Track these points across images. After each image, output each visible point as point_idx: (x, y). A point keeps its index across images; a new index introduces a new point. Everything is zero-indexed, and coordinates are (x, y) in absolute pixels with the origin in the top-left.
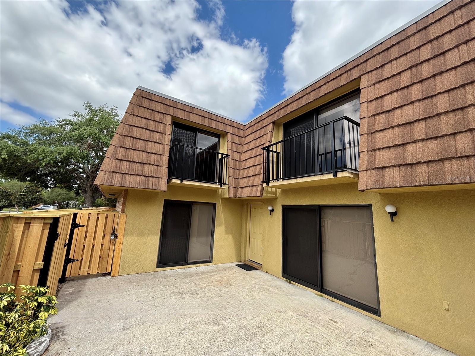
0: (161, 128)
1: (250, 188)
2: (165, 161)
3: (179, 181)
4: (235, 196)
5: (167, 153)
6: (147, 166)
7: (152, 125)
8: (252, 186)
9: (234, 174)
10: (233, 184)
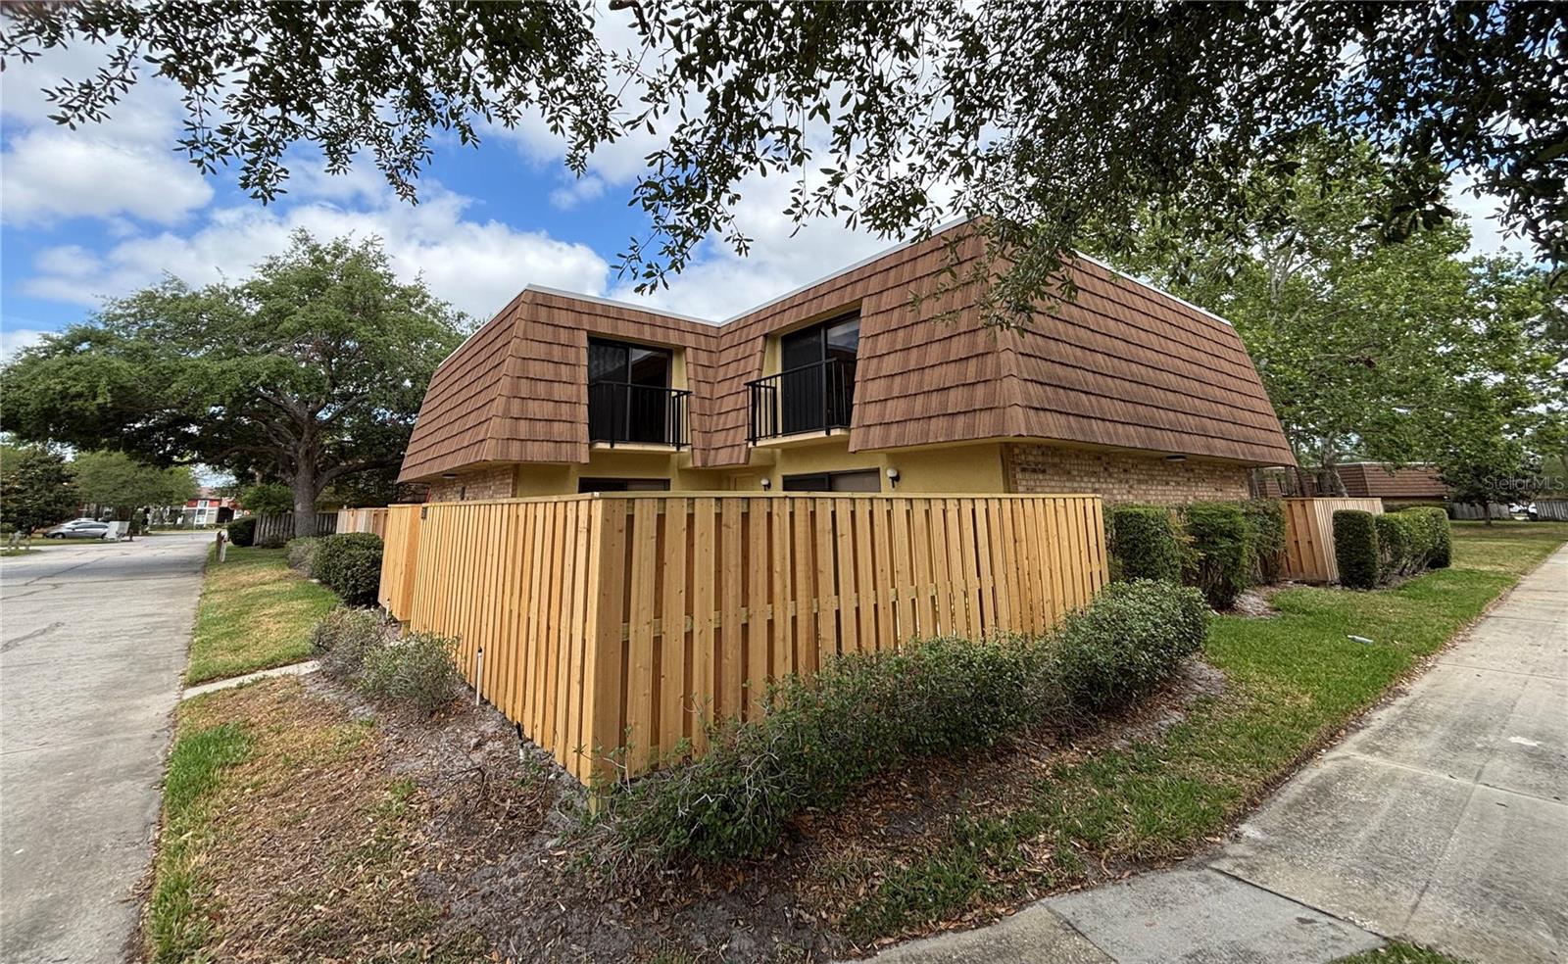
0: (571, 353)
1: (730, 449)
2: (583, 412)
3: (607, 446)
4: (704, 464)
5: (585, 399)
6: (556, 424)
7: (557, 353)
8: (733, 446)
9: (701, 424)
10: (699, 444)
